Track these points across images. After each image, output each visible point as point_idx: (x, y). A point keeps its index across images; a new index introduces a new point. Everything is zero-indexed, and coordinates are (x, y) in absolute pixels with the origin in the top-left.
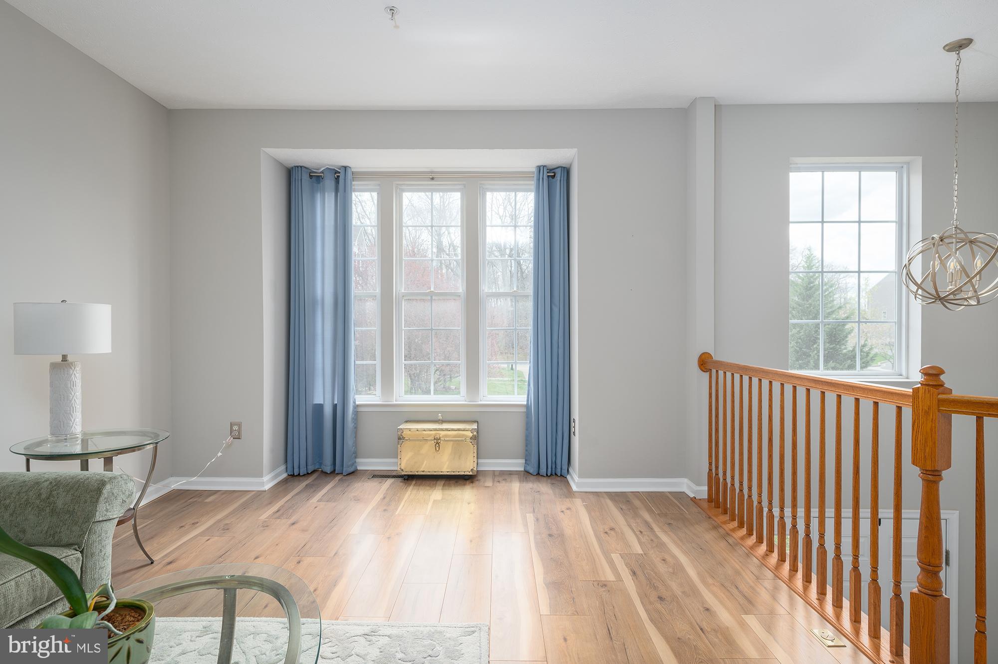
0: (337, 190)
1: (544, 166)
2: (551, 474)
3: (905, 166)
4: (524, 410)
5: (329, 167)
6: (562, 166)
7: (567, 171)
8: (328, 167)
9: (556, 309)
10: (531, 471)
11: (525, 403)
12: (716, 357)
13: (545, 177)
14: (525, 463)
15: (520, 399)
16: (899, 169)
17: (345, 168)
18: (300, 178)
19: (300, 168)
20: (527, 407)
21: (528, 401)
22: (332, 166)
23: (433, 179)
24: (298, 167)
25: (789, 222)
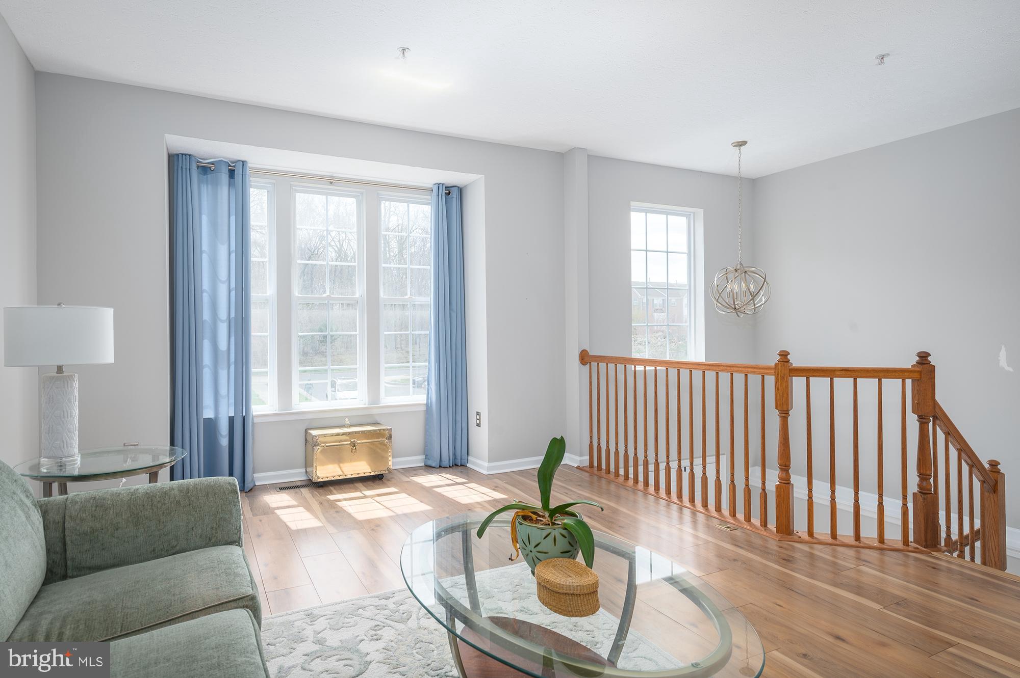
0: (231, 185)
1: (443, 184)
2: (453, 466)
3: (692, 214)
4: (424, 408)
5: (224, 160)
6: (458, 186)
7: (461, 190)
8: (222, 159)
9: (454, 315)
10: (433, 465)
11: (425, 402)
12: (592, 353)
13: (444, 194)
14: (426, 458)
15: (420, 398)
16: (688, 217)
17: (244, 163)
18: (188, 167)
19: (188, 156)
20: (428, 406)
21: (428, 399)
22: (226, 159)
23: (331, 183)
24: (186, 155)
25: (631, 250)
